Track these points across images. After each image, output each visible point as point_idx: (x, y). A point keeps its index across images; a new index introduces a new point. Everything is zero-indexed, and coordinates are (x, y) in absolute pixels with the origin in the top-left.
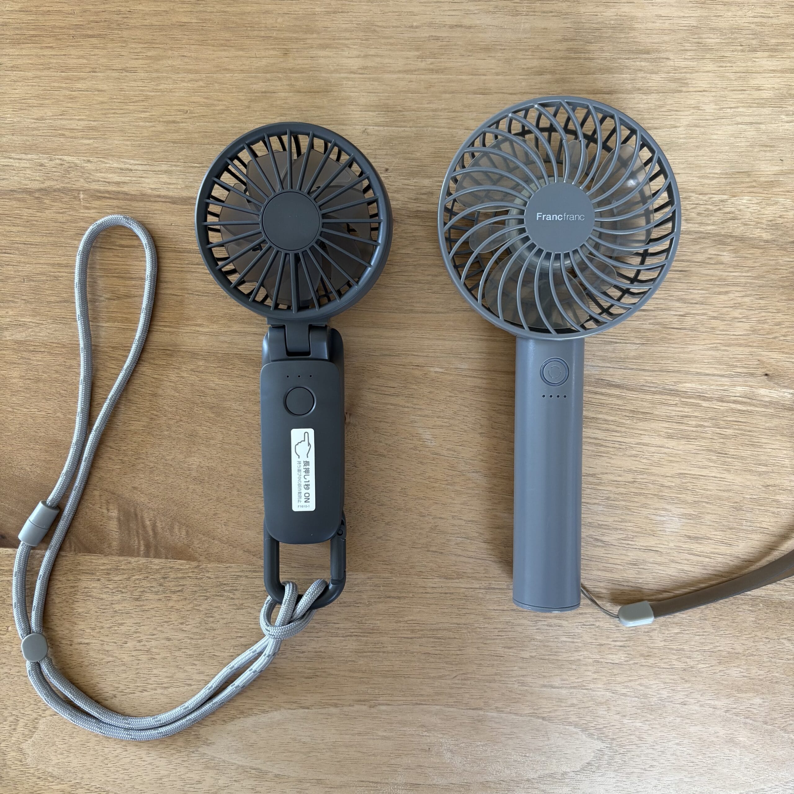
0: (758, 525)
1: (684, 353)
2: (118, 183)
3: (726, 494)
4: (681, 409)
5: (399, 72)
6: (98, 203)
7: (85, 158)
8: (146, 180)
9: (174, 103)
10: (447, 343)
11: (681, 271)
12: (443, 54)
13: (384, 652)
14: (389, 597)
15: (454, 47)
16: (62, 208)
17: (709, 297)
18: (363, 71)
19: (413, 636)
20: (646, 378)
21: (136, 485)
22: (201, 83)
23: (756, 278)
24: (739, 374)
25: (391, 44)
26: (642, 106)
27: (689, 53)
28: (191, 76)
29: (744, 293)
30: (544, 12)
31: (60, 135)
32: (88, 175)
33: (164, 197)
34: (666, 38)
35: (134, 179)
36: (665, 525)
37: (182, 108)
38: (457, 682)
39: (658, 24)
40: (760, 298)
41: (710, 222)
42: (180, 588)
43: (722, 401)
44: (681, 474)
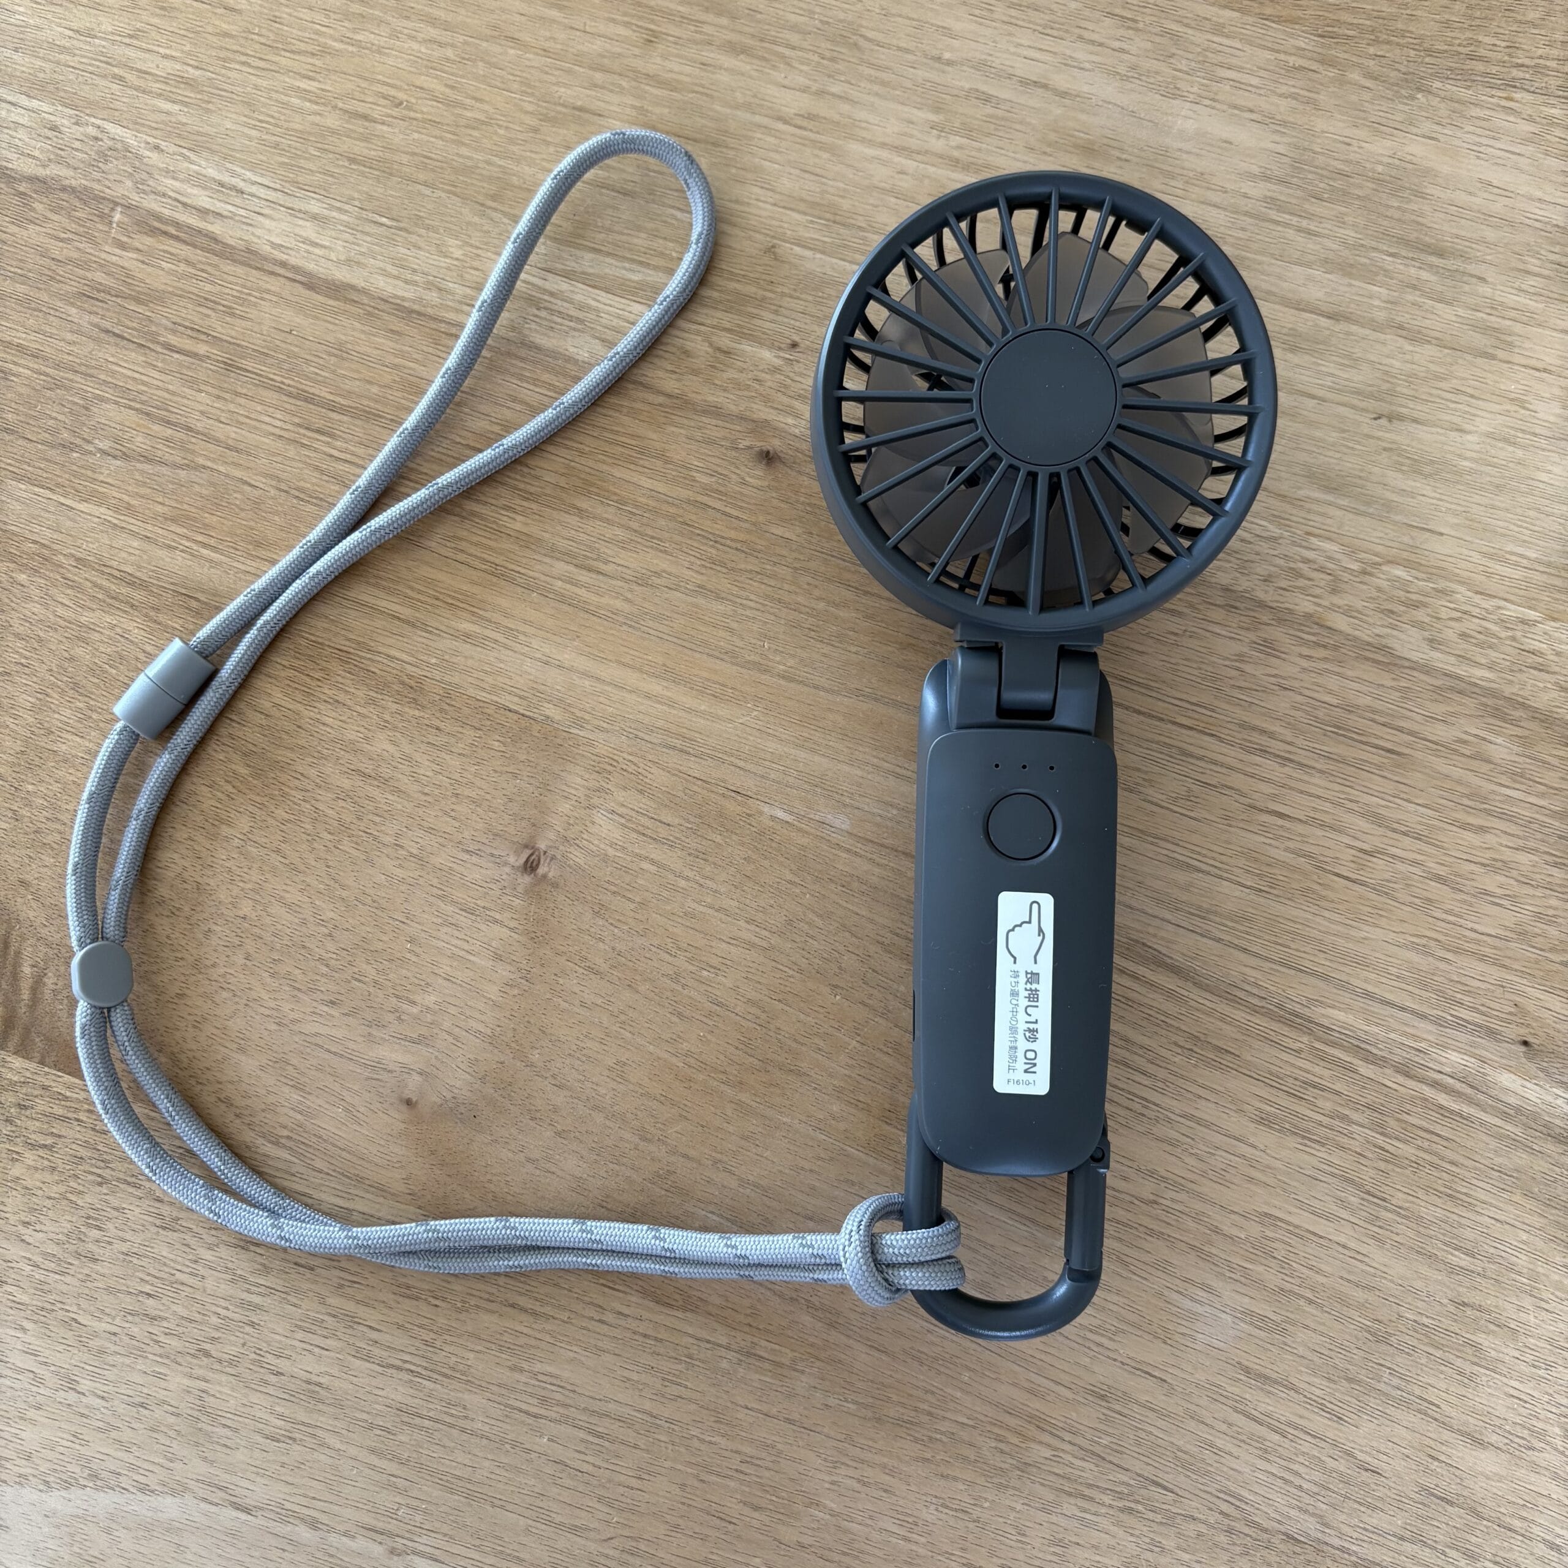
0: (1418, 1392)
1: (1348, 938)
2: (203, 212)
3: (1360, 1295)
4: (1307, 1065)
5: (883, 145)
6: (149, 241)
7: (150, 140)
8: (267, 222)
9: (380, 77)
10: (817, 758)
11: (1389, 751)
12: (989, 135)
13: (463, 1430)
14: (513, 1306)
15: (1018, 127)
16: (65, 230)
17: (1439, 828)
18: (805, 123)
19: (542, 1412)
20: (1248, 971)
21: (28, 878)
22: (450, 53)
23: (1555, 814)
24: (1461, 1024)
25: (883, 83)
26: (1397, 364)
27: (1532, 281)
28: (433, 32)
29: (1521, 842)
30: (1235, 107)
31: (115, 76)
32: (144, 176)
33: (296, 269)
34: (1490, 235)
35: (242, 212)
36: (1198, 1326)
37: (393, 92)
38: (611, 1552)
39: (1478, 201)
40: (1555, 865)
41: (1483, 661)
42: (49, 1141)
43: (1407, 1075)
44: (1266, 1214)
